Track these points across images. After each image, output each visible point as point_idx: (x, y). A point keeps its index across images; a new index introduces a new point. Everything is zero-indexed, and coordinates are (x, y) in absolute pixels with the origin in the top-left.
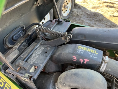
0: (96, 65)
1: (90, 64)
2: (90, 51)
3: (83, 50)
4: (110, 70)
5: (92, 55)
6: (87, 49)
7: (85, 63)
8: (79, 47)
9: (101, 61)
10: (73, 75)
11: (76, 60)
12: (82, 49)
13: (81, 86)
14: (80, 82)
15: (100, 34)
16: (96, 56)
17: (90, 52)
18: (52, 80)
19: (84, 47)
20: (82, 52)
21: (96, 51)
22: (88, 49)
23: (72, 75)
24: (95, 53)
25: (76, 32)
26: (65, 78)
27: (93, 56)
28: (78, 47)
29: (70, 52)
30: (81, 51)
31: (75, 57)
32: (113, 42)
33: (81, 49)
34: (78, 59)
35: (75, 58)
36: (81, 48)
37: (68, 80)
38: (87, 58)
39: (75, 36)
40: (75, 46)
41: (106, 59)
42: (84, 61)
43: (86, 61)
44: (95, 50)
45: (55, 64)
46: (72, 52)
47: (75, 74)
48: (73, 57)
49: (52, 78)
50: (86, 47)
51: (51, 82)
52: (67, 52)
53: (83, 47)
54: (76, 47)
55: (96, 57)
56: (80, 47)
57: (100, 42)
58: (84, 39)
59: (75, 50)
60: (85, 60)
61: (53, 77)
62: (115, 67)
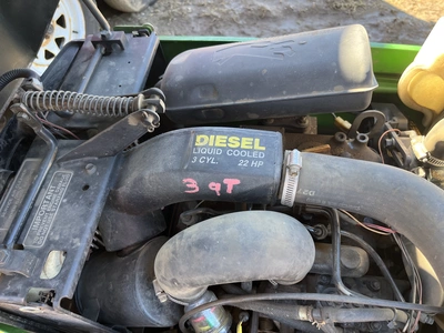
0: (265, 189)
1: (246, 192)
2: (237, 145)
3: (214, 147)
4: (312, 193)
5: (245, 158)
6: (228, 142)
7: (229, 191)
8: (199, 138)
9: (278, 170)
10: (194, 249)
11: (197, 190)
12: (211, 144)
13: (228, 276)
14: (222, 266)
15: (265, 71)
16: (259, 160)
17: (239, 148)
18: (139, 274)
19: (217, 133)
20: (212, 155)
21: (257, 140)
22: (231, 139)
23: (190, 247)
24: (257, 146)
25: (179, 78)
26: (172, 264)
27: (250, 160)
28: (195, 141)
29: (170, 165)
30: (207, 155)
31: (190, 180)
32: (311, 91)
33: (207, 146)
34: (203, 186)
35: (193, 185)
36: (205, 143)
37: (183, 268)
38: (231, 175)
39: (182, 94)
40: (183, 138)
41: (294, 162)
42: (224, 187)
43: (231, 184)
44: (254, 137)
46: (176, 167)
47: (202, 244)
48: (185, 181)
49: (138, 268)
50: (223, 133)
51: (137, 279)
52: (161, 169)
53: (212, 137)
54: (187, 142)
55: (261, 163)
56: (202, 140)
57: (271, 99)
58: (212, 98)
59: (186, 152)
60: (225, 181)
61: (139, 261)
62: (325, 179)
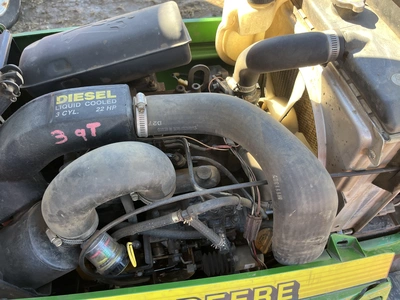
0: (122, 126)
1: (107, 133)
2: (93, 97)
3: (73, 102)
4: (159, 123)
5: (102, 105)
6: (84, 97)
7: (94, 134)
8: (58, 98)
9: (129, 110)
10: (70, 179)
11: (66, 139)
12: (70, 101)
13: (103, 193)
14: (96, 185)
15: (105, 41)
16: (112, 105)
17: (95, 100)
19: (74, 92)
20: (73, 108)
21: (109, 92)
22: (87, 94)
23: (66, 180)
24: (109, 96)
25: (34, 58)
26: (55, 199)
27: (105, 106)
28: (55, 101)
29: (36, 124)
30: (68, 109)
31: (57, 131)
32: (145, 51)
33: (67, 103)
34: (71, 136)
35: (61, 135)
36: (65, 101)
37: (65, 198)
38: (92, 120)
39: (38, 71)
40: (45, 101)
41: (140, 101)
42: (88, 132)
43: (93, 127)
44: (105, 90)
45: (16, 184)
46: (43, 123)
47: (74, 174)
48: (53, 133)
50: (79, 92)
52: (29, 129)
53: (70, 96)
54: (48, 103)
55: (114, 107)
56: (62, 99)
57: (115, 62)
58: (69, 70)
59: (49, 111)
60: (88, 126)
62: (166, 110)
